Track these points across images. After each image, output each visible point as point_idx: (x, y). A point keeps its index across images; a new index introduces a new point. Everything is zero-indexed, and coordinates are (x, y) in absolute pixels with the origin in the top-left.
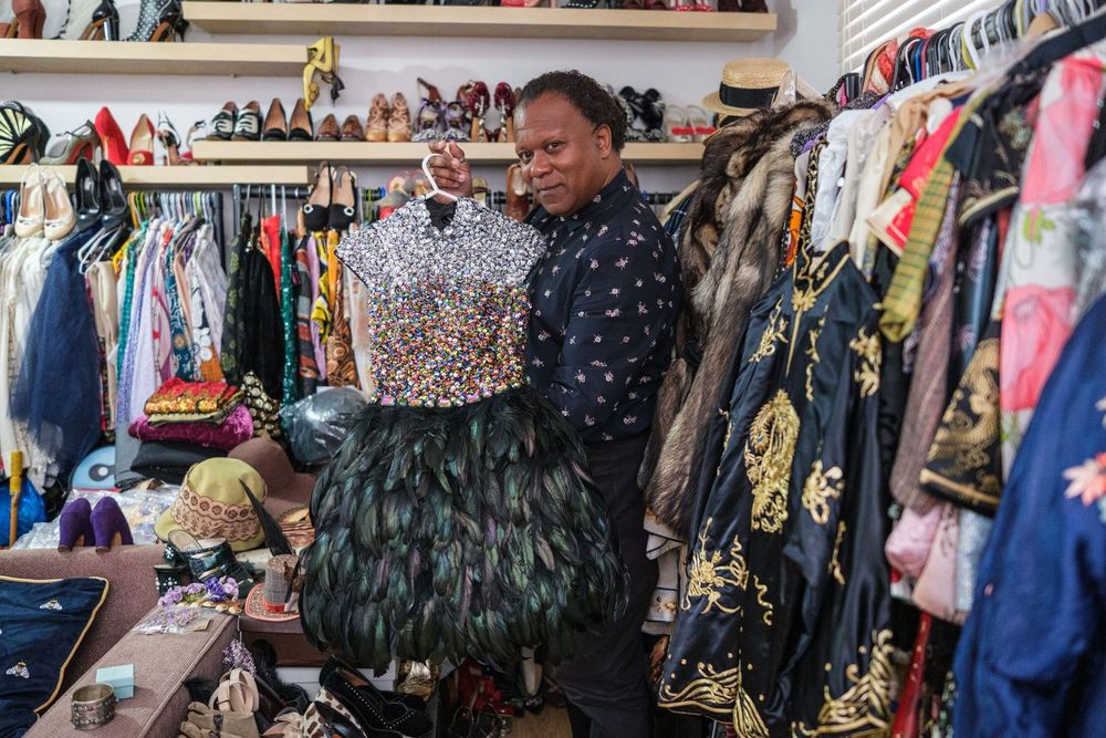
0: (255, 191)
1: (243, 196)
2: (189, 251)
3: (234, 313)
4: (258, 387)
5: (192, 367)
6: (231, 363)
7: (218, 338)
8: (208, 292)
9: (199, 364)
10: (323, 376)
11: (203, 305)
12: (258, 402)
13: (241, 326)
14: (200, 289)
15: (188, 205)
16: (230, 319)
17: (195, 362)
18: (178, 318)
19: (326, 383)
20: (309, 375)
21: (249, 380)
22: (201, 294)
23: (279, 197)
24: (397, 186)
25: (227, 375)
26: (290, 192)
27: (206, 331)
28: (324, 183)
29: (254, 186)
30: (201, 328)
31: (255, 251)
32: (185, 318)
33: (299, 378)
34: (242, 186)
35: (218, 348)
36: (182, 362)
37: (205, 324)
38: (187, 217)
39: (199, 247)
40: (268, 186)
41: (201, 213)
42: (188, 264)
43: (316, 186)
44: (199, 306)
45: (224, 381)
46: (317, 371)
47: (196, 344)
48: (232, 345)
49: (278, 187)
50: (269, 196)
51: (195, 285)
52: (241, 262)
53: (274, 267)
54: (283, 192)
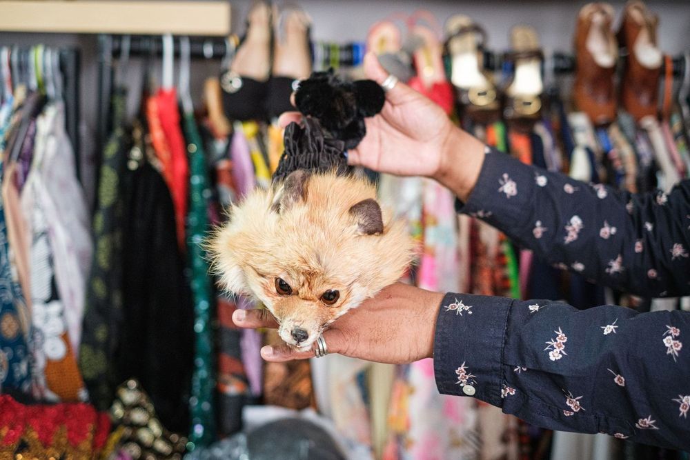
0: (137, 46)
1: (116, 54)
2: (27, 158)
3: (106, 277)
4: (145, 409)
5: (30, 367)
6: (98, 364)
7: (74, 319)
8: (62, 237)
9: (41, 363)
10: (256, 387)
11: (51, 261)
12: (145, 435)
13: (117, 300)
14: (46, 234)
15: (21, 69)
16: (99, 287)
17: (34, 361)
18: (8, 285)
19: (260, 401)
20: (233, 389)
21: (130, 395)
22: (48, 243)
23: (177, 55)
24: (383, 41)
25: (90, 385)
26: (197, 48)
27: (55, 307)
28: (258, 34)
29: (135, 38)
30: (48, 302)
31: (145, 165)
32: (20, 286)
33: (217, 397)
34: (117, 37)
35: (75, 336)
36: (14, 361)
37: (55, 295)
38: (20, 93)
39: (44, 154)
40: (159, 39)
41: (42, 84)
42: (27, 188)
43: (243, 40)
44: (44, 264)
45: (83, 394)
46: (246, 380)
47: (39, 330)
48: (101, 334)
49: (177, 39)
50: (160, 54)
51: (40, 226)
52: (121, 187)
53: (178, 194)
54: (185, 48)
